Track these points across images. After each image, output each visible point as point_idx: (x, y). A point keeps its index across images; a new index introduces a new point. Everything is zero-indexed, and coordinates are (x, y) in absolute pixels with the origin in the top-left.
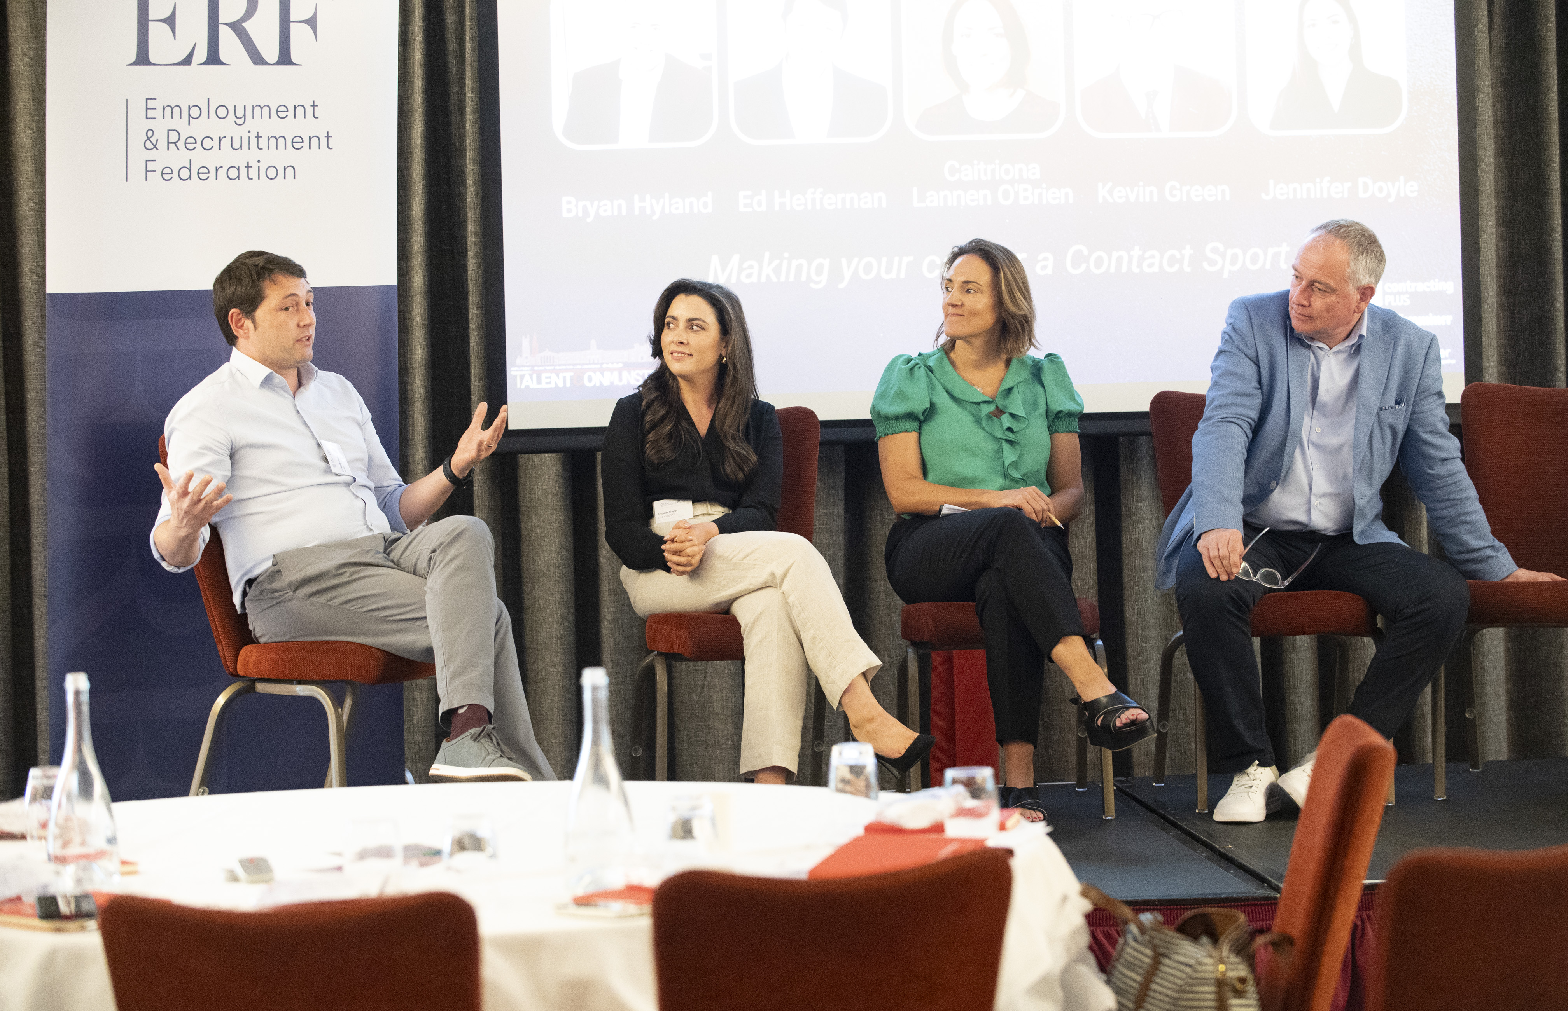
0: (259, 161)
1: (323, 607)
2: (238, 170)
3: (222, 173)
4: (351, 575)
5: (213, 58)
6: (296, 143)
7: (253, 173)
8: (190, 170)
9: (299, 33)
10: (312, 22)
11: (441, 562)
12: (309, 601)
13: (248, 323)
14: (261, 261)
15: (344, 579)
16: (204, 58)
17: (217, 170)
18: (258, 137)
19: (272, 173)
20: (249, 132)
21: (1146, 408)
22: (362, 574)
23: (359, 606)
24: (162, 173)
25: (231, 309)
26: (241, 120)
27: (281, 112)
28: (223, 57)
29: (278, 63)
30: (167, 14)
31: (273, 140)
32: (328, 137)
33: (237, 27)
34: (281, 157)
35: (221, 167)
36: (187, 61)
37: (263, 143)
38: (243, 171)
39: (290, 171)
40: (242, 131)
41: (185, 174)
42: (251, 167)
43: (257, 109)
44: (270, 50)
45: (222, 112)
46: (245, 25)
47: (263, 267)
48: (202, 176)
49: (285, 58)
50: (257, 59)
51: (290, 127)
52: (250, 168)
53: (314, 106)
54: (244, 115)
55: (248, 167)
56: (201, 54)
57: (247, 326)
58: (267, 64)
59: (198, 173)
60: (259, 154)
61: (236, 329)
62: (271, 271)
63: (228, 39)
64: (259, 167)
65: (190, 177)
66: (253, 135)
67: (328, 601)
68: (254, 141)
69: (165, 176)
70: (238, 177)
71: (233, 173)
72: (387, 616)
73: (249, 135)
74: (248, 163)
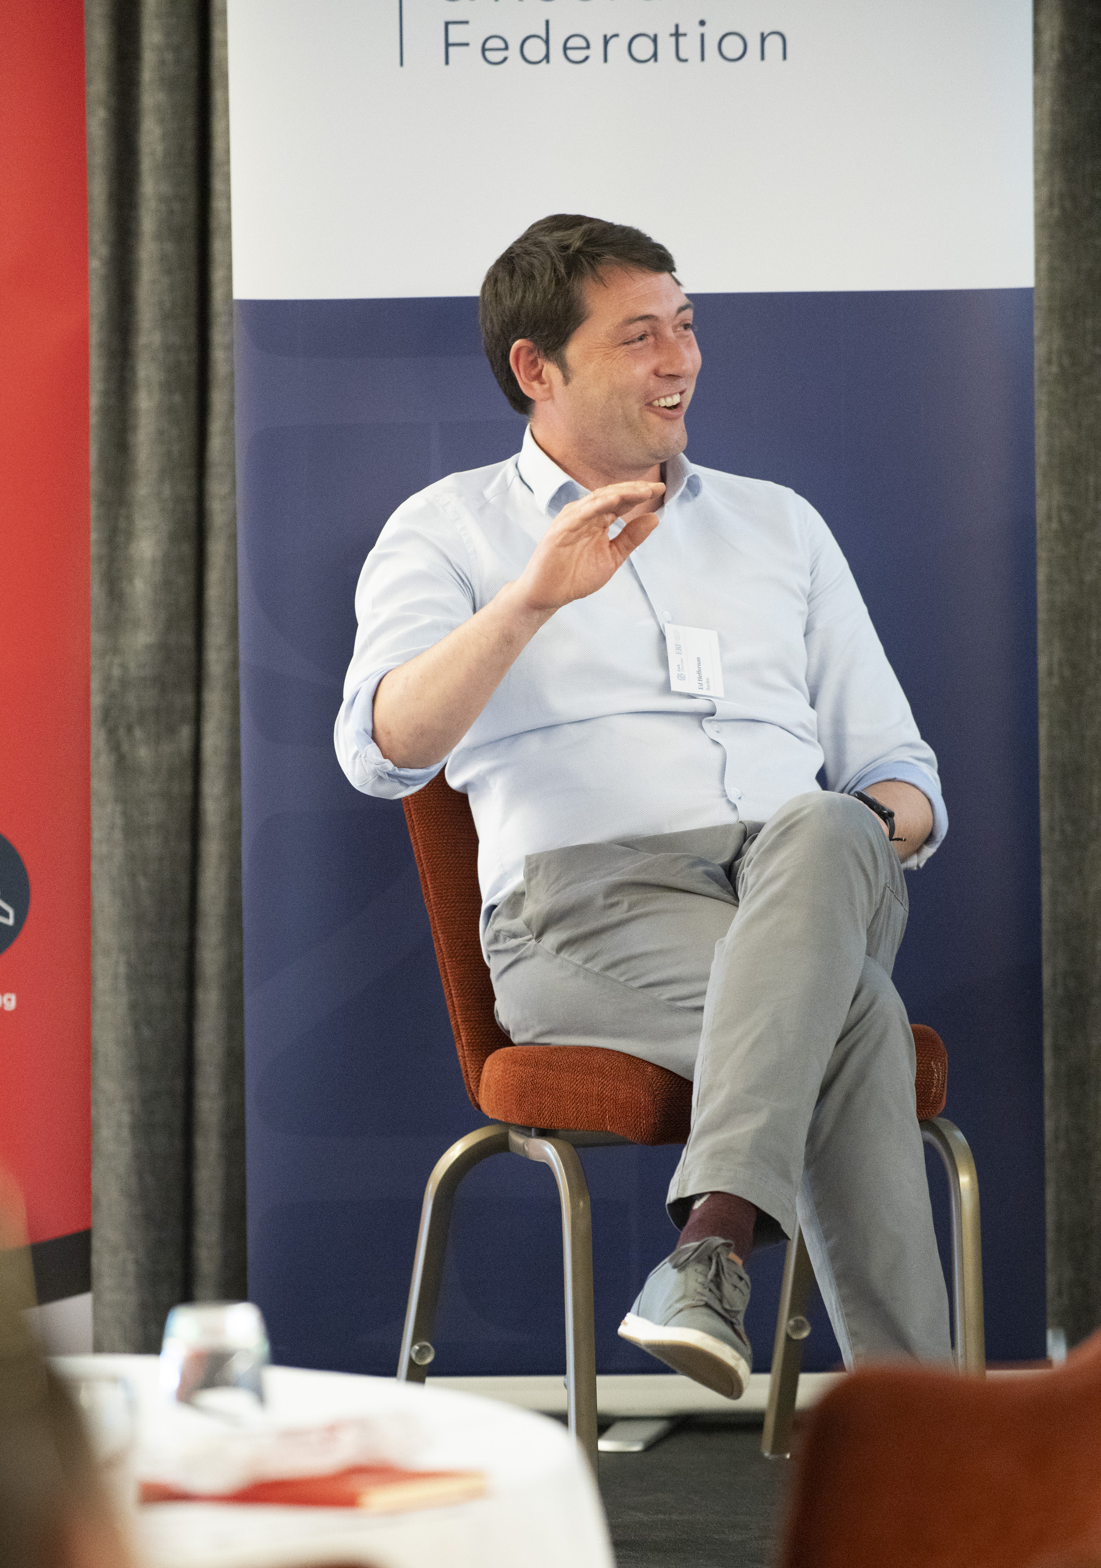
0: (702, 23)
1: (577, 974)
2: (655, 40)
3: (617, 47)
4: (630, 908)
7: (690, 47)
8: (547, 42)
11: (753, 886)
12: (558, 961)
13: (551, 370)
14: (575, 239)
15: (616, 915)
17: (606, 42)
19: (733, 47)
22: (647, 909)
23: (633, 974)
24: (484, 50)
25: (514, 341)
34: (755, 12)
35: (616, 35)
38: (666, 45)
39: (773, 44)
41: (535, 49)
42: (685, 35)
47: (579, 251)
48: (574, 55)
52: (681, 39)
55: (677, 35)
57: (548, 377)
59: (565, 49)
61: (526, 381)
62: (594, 259)
64: (702, 36)
65: (547, 57)
67: (587, 961)
69: (492, 56)
70: (655, 56)
71: (643, 48)
72: (674, 999)
74: (677, 26)
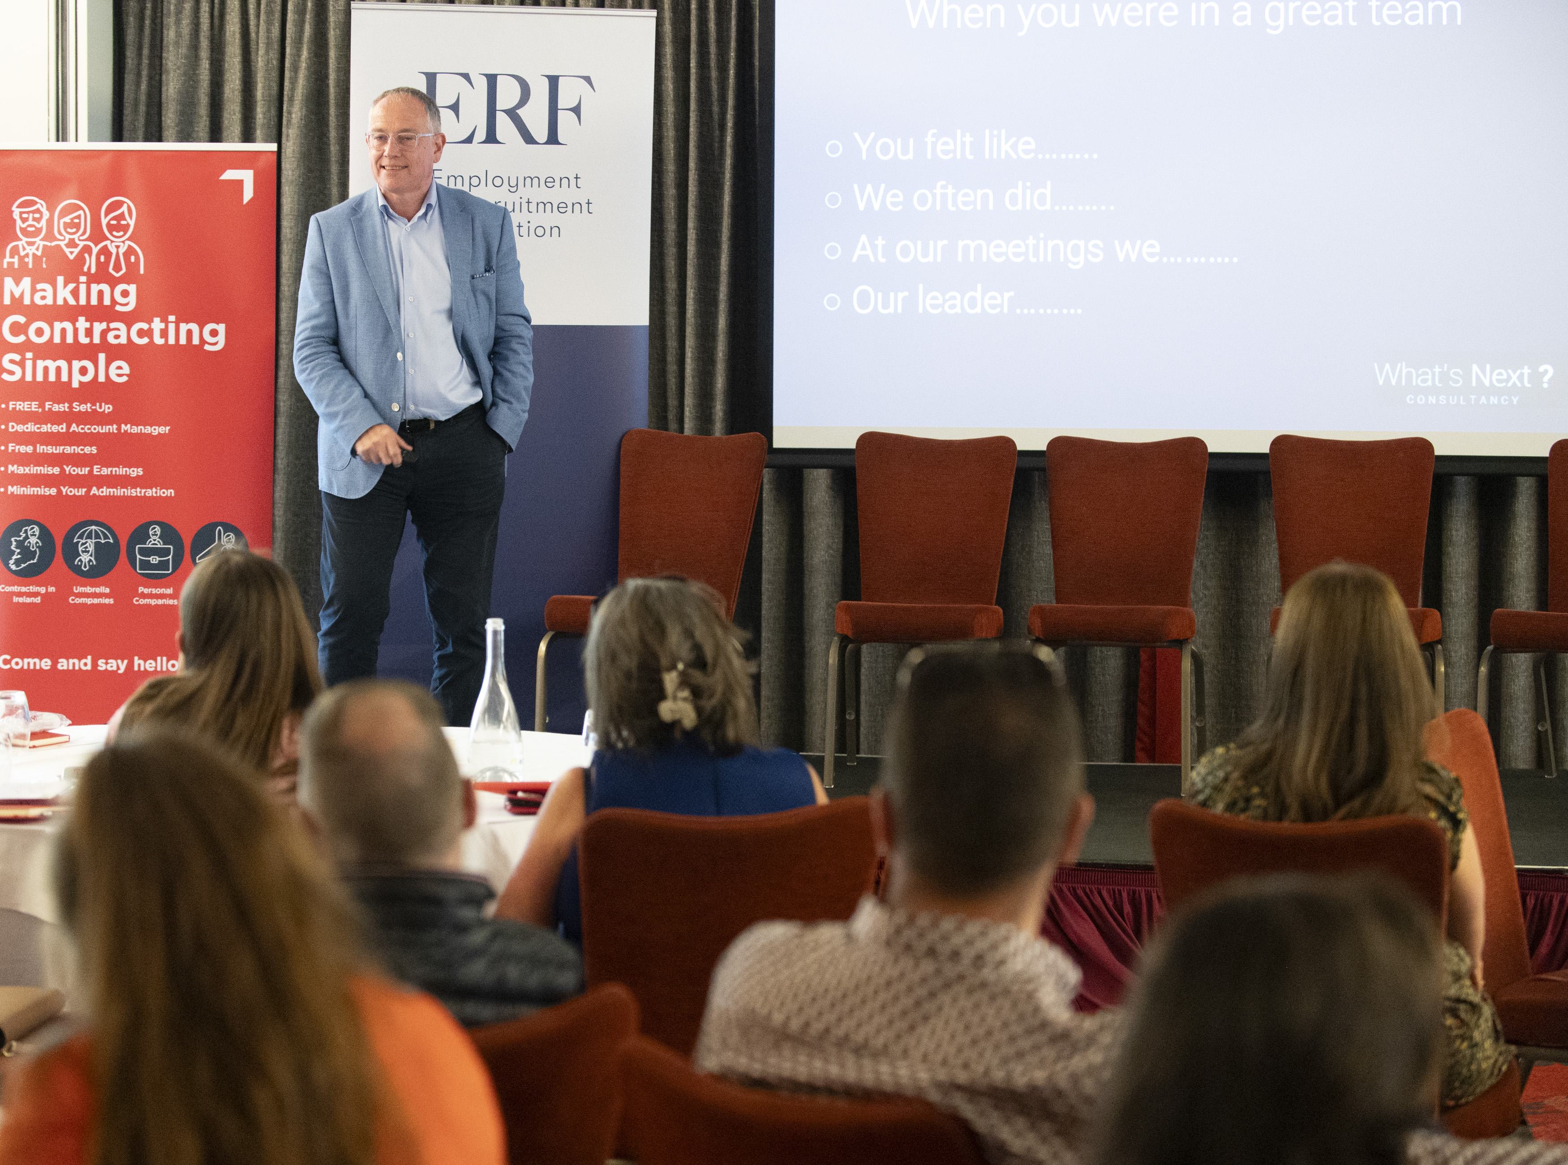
0: (529, 222)
5: (491, 138)
6: (561, 208)
7: (524, 231)
9: (565, 119)
10: (577, 110)
16: (483, 138)
18: (528, 202)
19: (540, 232)
20: (521, 198)
21: (1265, 449)
26: (514, 188)
27: (549, 182)
28: (499, 137)
29: (546, 143)
30: (452, 102)
31: (541, 206)
32: (588, 203)
33: (512, 113)
34: (549, 219)
36: (469, 140)
37: (533, 207)
39: (555, 230)
40: (515, 197)
42: (522, 227)
43: (528, 181)
44: (540, 132)
45: (498, 182)
46: (519, 112)
49: (553, 139)
50: (529, 139)
51: (556, 195)
53: (577, 178)
54: (517, 185)
56: (481, 134)
58: (537, 143)
60: (529, 217)
63: (503, 123)
64: (529, 227)
66: (524, 201)
68: (525, 206)
73: (521, 200)
74: (519, 223)
